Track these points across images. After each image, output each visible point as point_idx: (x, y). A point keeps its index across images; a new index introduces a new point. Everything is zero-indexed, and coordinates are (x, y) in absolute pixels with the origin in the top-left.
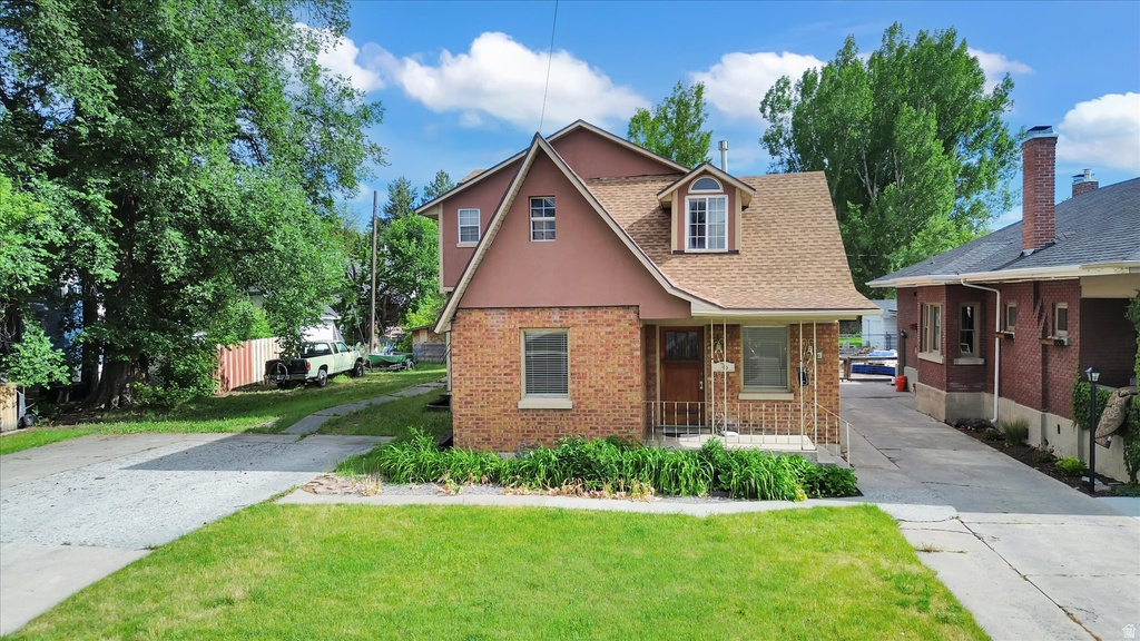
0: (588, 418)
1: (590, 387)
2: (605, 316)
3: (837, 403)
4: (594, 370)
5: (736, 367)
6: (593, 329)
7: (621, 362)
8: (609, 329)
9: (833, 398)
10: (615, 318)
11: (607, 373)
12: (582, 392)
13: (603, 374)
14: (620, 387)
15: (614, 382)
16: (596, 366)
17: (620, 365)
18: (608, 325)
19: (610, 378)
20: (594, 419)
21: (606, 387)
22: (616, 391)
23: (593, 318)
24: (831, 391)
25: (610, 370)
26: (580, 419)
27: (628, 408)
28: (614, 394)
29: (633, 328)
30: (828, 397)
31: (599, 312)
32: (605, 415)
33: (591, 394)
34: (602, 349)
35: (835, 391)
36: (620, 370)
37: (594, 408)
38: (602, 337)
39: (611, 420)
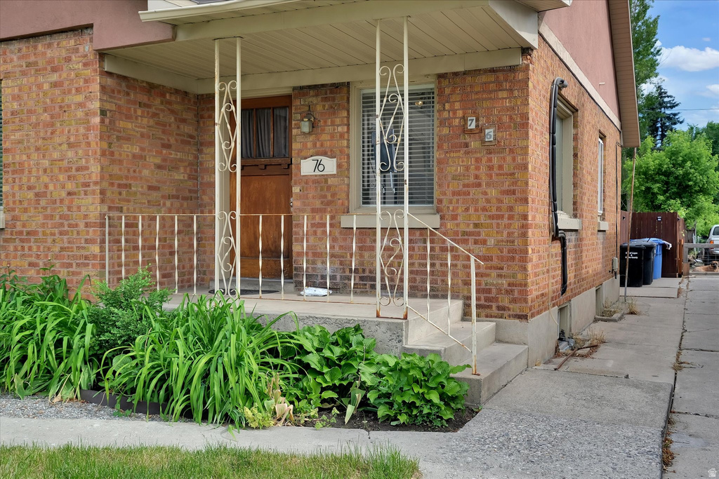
0: (26, 245)
1: (30, 188)
2: (49, 53)
3: (524, 235)
4: (35, 156)
5: (339, 166)
6: (32, 79)
7: (72, 140)
8: (55, 77)
9: (516, 224)
10: (64, 54)
11: (53, 161)
12: (17, 198)
13: (46, 163)
14: (70, 186)
15: (61, 177)
16: (38, 149)
17: (71, 145)
18: (54, 70)
19: (56, 171)
20: (35, 249)
21: (51, 187)
22: (64, 194)
23: (32, 59)
24: (511, 209)
25: (56, 155)
26: (16, 249)
27: (82, 226)
28: (62, 201)
29: (88, 72)
30: (506, 221)
31: (40, 46)
32: (50, 239)
33: (30, 200)
34: (46, 117)
35: (519, 209)
36: (70, 154)
37: (33, 228)
38: (45, 94)
39: (57, 249)
